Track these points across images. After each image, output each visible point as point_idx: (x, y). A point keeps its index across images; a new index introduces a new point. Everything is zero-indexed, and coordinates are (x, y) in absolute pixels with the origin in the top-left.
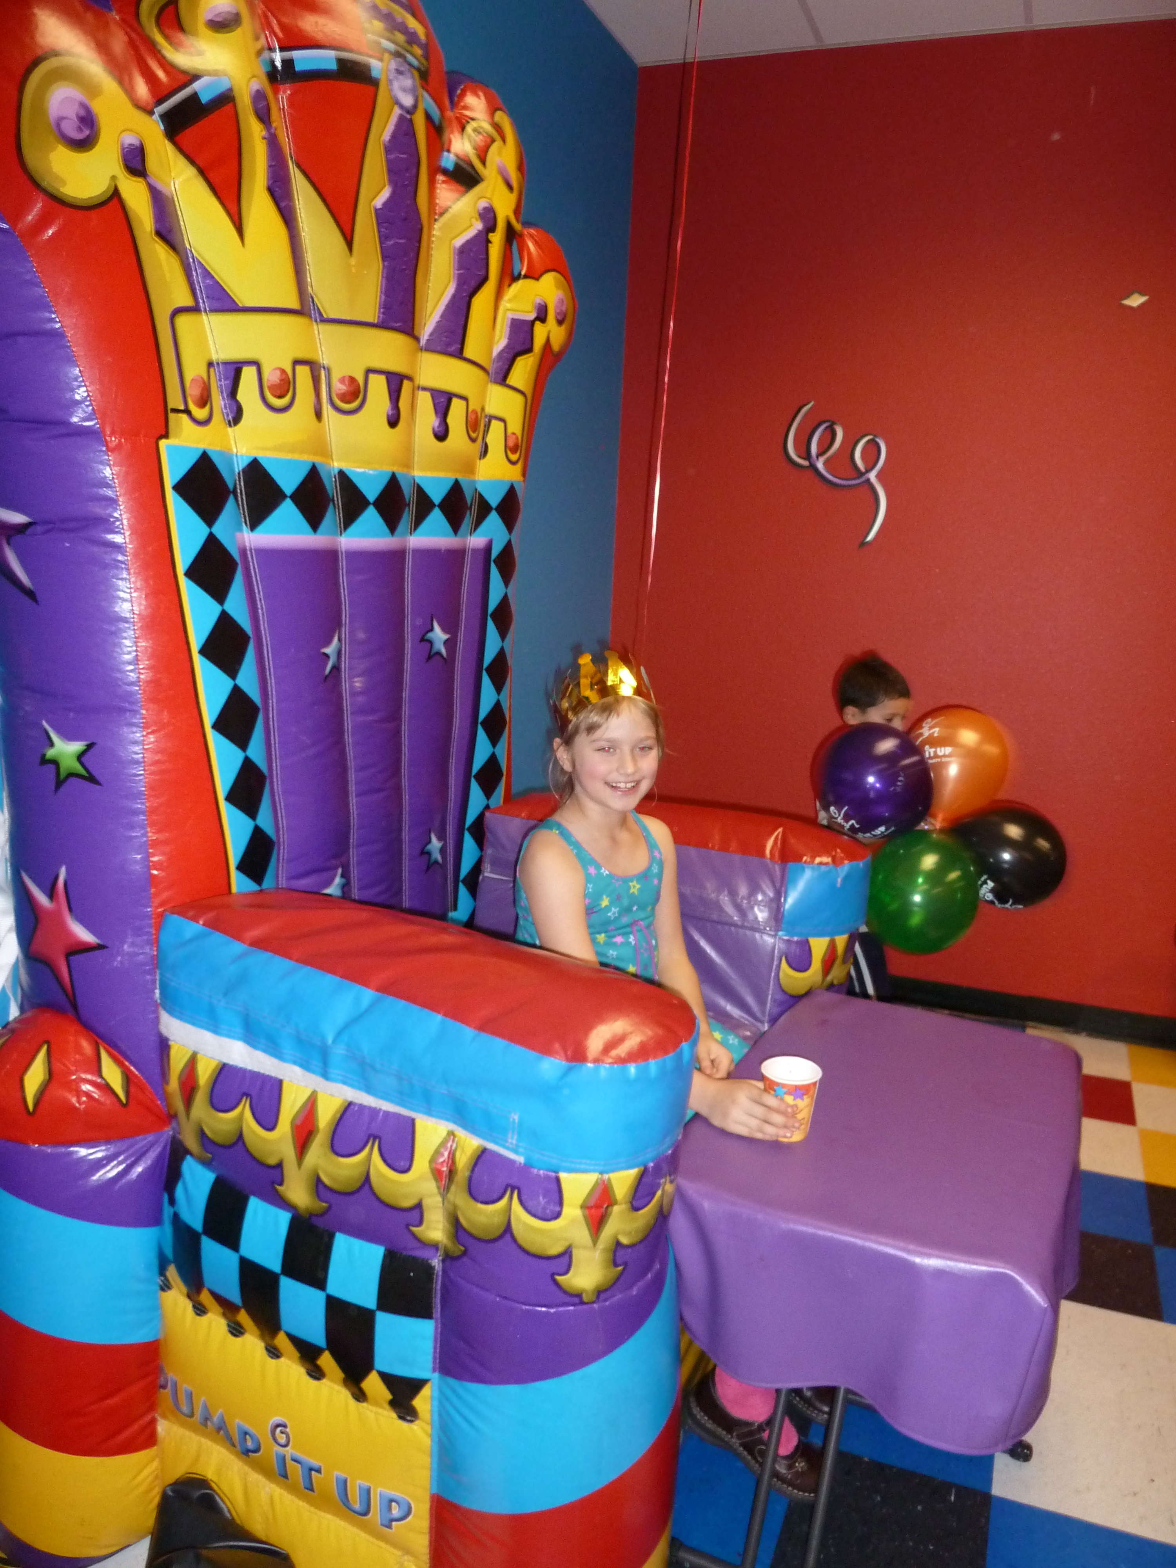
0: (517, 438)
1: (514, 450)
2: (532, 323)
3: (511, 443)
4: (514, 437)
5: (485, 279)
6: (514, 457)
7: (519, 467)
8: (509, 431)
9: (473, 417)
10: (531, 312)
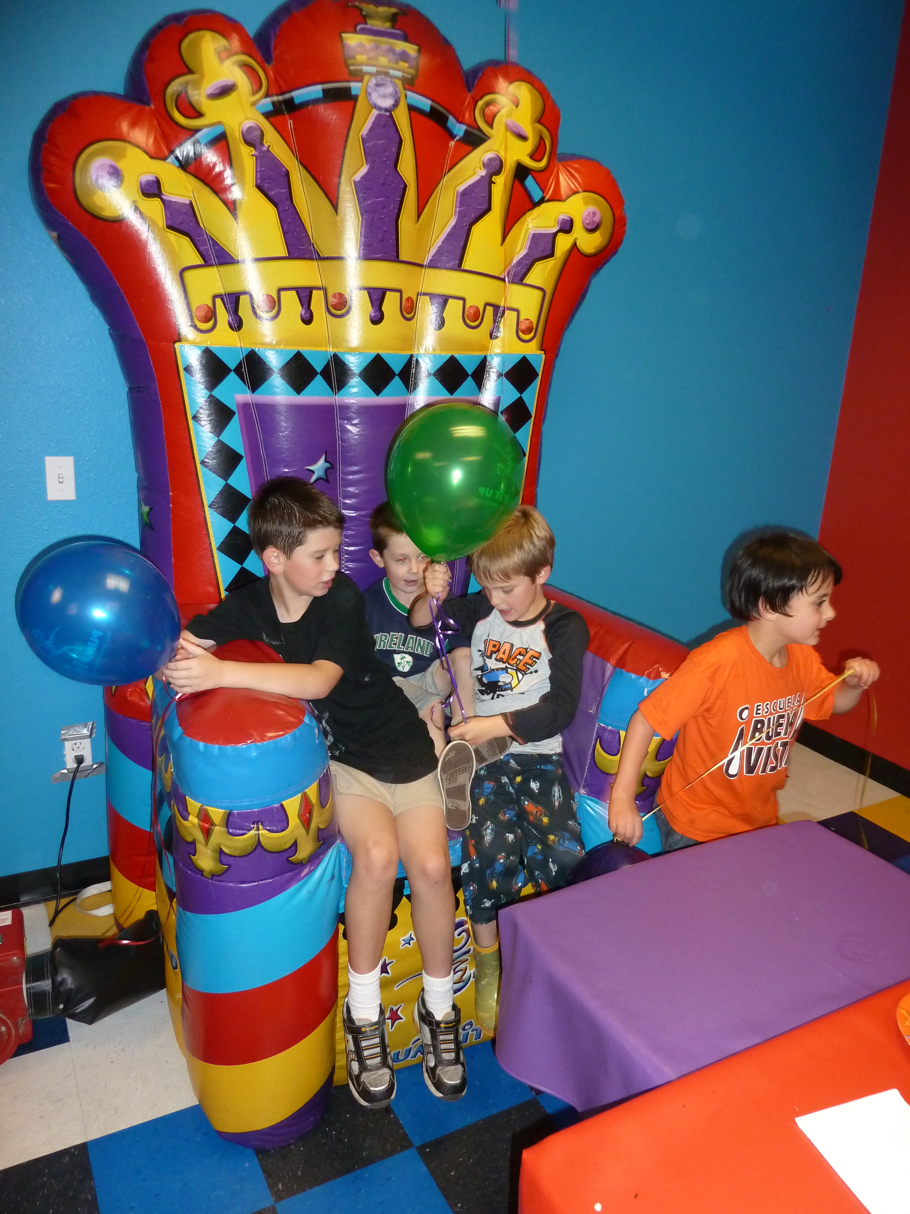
0: (532, 322)
1: (528, 331)
2: (555, 235)
3: (523, 326)
4: (527, 322)
5: (489, 209)
6: (527, 337)
7: (534, 344)
8: (522, 318)
9: (472, 311)
10: (554, 226)
